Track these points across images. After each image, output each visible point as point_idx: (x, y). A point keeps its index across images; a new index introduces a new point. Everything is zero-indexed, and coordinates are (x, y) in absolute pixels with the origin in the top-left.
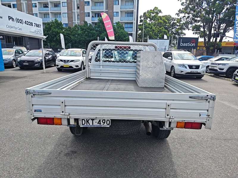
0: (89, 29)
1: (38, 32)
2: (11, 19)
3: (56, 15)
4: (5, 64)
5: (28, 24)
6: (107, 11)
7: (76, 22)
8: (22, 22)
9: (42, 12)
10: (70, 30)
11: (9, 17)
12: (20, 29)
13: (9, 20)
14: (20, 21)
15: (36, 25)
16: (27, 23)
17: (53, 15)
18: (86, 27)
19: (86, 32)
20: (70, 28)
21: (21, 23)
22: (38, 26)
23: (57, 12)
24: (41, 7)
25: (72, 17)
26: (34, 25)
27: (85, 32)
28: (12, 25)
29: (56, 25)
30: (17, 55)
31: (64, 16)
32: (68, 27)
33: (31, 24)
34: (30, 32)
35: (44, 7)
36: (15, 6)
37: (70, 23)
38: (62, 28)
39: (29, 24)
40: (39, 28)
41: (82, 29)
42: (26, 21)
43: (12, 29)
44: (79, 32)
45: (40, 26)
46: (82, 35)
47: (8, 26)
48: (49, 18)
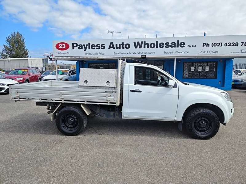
8: (220, 45)
11: (204, 44)
12: (215, 52)
15: (244, 44)
16: (228, 45)
21: (218, 46)
26: (240, 44)
33: (235, 44)
39: (231, 45)
42: (226, 43)
43: (205, 53)
47: (200, 52)
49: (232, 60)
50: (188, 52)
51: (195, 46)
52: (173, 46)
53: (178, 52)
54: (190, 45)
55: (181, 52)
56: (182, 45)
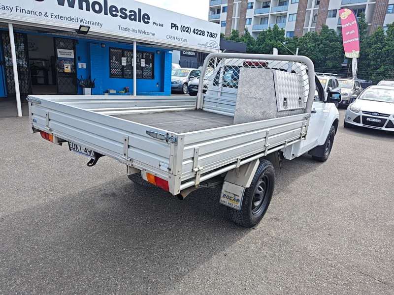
0: (328, 40)
1: (212, 45)
2: (174, 27)
3: (279, 18)
4: (172, 88)
5: (197, 34)
6: (374, 4)
7: (310, 27)
8: (189, 31)
9: (259, 15)
10: (294, 43)
11: (172, 24)
12: (184, 40)
13: (172, 28)
14: (186, 30)
15: (209, 34)
16: (196, 32)
17: (275, 18)
18: (323, 36)
19: (321, 46)
20: (296, 39)
21: (187, 31)
22: (212, 35)
23: (281, 14)
24: (259, 8)
25: (304, 21)
26: (206, 34)
27: (319, 45)
28: (175, 36)
29: (273, 35)
30: (191, 77)
31: (291, 20)
32: (294, 37)
33: (202, 33)
34: (199, 44)
35: (264, 7)
36: (226, 10)
37: (298, 30)
38: (282, 40)
39: (199, 33)
40: (214, 39)
41: (316, 40)
42: (195, 29)
43: (173, 40)
44: (310, 45)
45: (215, 35)
46: (312, 51)
47: (168, 37)
48: (267, 23)
49: (170, 52)
50: (153, 35)
51: (162, 25)
52: (133, 17)
53: (140, 32)
54: (157, 23)
55: (144, 33)
56: (146, 18)
